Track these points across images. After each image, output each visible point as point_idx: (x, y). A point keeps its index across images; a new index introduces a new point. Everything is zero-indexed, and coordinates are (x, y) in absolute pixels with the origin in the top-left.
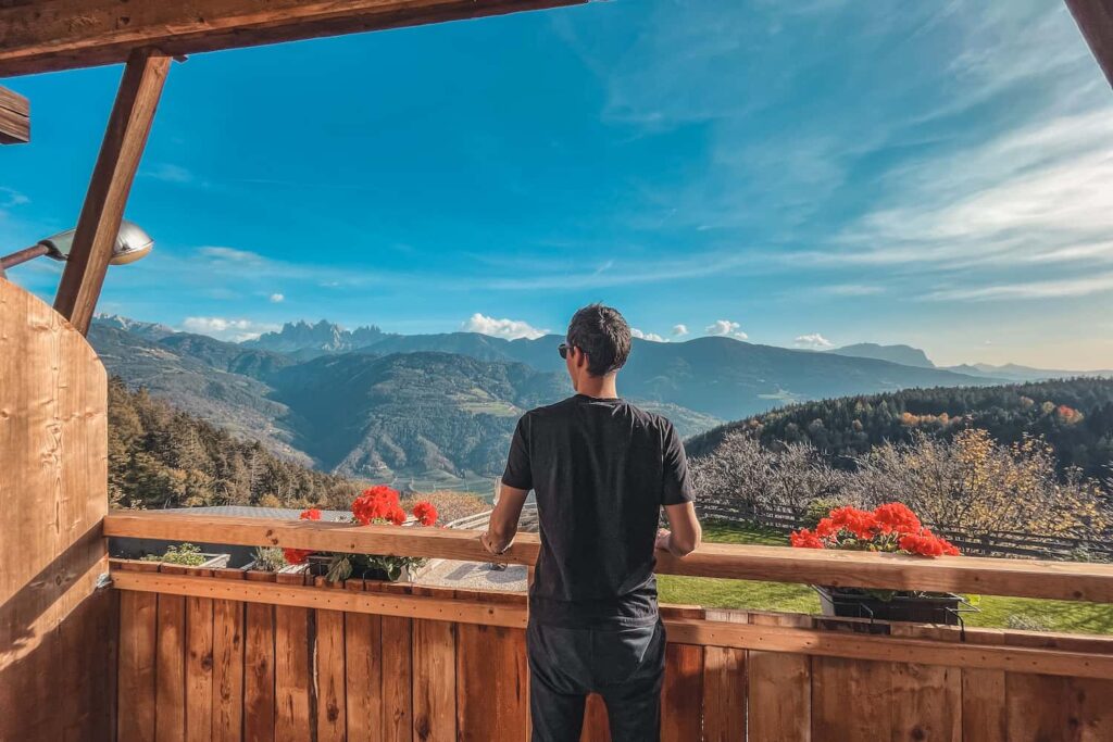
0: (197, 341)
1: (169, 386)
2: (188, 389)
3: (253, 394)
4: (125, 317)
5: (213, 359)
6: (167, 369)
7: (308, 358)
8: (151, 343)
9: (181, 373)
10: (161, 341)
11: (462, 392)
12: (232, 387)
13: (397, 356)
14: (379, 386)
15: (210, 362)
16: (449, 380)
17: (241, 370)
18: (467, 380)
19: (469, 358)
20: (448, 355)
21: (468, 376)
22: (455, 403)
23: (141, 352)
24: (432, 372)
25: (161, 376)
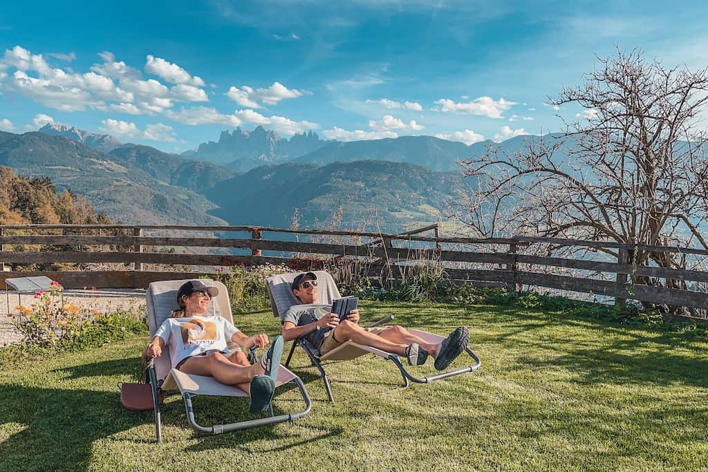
0: (142, 152)
1: (119, 198)
2: (135, 201)
3: (193, 207)
4: (82, 130)
5: (156, 171)
6: (118, 181)
7: (245, 169)
8: (103, 155)
9: (130, 185)
10: (111, 153)
11: (408, 209)
12: (174, 200)
13: (335, 166)
14: (316, 200)
15: (154, 174)
16: (393, 194)
17: (181, 183)
18: (414, 195)
19: (418, 168)
20: (393, 165)
21: (415, 190)
22: (399, 221)
23: (94, 163)
24: (374, 186)
25: (112, 188)
